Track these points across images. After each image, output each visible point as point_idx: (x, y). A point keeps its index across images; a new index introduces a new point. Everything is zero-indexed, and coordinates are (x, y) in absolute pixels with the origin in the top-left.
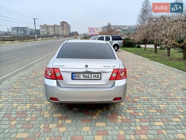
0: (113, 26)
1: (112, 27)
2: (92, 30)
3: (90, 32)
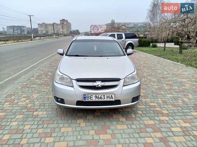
3: (93, 30)
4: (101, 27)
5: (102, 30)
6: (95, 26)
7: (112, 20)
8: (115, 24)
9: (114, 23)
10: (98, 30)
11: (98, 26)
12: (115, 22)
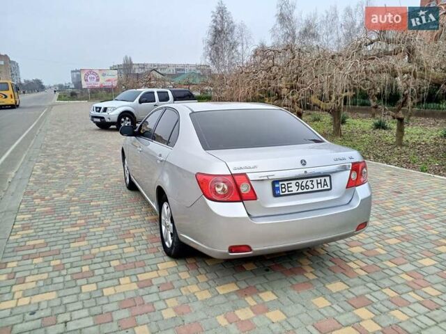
0: (138, 64)
1: (135, 69)
2: (93, 76)
3: (86, 80)
4: (104, 75)
5: (109, 81)
6: (91, 71)
7: (126, 57)
8: (134, 67)
9: (132, 64)
10: (98, 80)
11: (97, 72)
12: (134, 63)
